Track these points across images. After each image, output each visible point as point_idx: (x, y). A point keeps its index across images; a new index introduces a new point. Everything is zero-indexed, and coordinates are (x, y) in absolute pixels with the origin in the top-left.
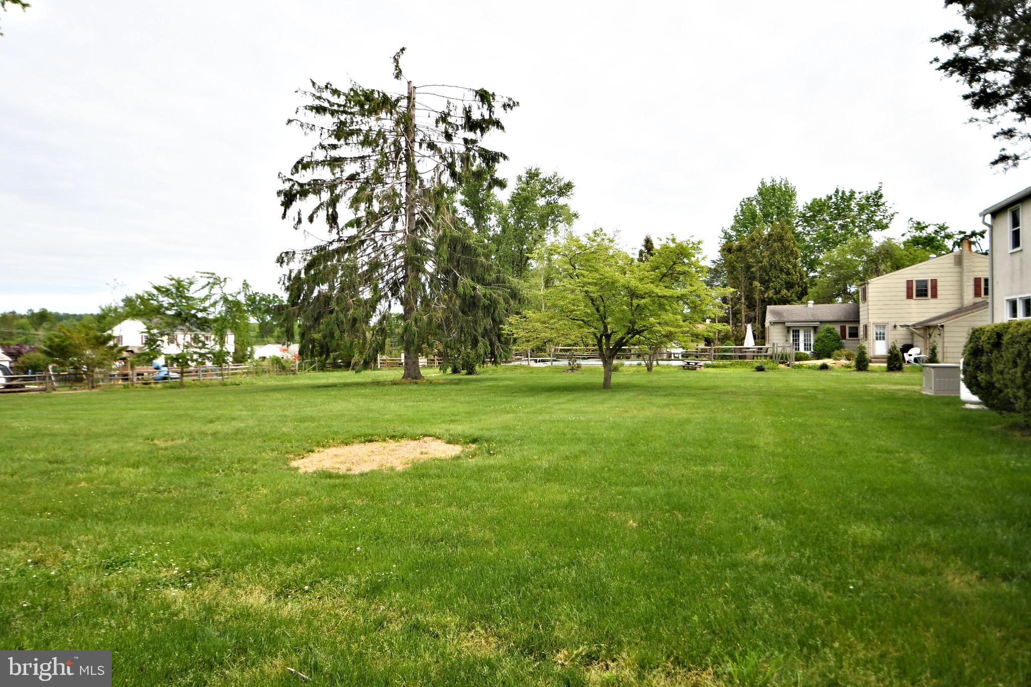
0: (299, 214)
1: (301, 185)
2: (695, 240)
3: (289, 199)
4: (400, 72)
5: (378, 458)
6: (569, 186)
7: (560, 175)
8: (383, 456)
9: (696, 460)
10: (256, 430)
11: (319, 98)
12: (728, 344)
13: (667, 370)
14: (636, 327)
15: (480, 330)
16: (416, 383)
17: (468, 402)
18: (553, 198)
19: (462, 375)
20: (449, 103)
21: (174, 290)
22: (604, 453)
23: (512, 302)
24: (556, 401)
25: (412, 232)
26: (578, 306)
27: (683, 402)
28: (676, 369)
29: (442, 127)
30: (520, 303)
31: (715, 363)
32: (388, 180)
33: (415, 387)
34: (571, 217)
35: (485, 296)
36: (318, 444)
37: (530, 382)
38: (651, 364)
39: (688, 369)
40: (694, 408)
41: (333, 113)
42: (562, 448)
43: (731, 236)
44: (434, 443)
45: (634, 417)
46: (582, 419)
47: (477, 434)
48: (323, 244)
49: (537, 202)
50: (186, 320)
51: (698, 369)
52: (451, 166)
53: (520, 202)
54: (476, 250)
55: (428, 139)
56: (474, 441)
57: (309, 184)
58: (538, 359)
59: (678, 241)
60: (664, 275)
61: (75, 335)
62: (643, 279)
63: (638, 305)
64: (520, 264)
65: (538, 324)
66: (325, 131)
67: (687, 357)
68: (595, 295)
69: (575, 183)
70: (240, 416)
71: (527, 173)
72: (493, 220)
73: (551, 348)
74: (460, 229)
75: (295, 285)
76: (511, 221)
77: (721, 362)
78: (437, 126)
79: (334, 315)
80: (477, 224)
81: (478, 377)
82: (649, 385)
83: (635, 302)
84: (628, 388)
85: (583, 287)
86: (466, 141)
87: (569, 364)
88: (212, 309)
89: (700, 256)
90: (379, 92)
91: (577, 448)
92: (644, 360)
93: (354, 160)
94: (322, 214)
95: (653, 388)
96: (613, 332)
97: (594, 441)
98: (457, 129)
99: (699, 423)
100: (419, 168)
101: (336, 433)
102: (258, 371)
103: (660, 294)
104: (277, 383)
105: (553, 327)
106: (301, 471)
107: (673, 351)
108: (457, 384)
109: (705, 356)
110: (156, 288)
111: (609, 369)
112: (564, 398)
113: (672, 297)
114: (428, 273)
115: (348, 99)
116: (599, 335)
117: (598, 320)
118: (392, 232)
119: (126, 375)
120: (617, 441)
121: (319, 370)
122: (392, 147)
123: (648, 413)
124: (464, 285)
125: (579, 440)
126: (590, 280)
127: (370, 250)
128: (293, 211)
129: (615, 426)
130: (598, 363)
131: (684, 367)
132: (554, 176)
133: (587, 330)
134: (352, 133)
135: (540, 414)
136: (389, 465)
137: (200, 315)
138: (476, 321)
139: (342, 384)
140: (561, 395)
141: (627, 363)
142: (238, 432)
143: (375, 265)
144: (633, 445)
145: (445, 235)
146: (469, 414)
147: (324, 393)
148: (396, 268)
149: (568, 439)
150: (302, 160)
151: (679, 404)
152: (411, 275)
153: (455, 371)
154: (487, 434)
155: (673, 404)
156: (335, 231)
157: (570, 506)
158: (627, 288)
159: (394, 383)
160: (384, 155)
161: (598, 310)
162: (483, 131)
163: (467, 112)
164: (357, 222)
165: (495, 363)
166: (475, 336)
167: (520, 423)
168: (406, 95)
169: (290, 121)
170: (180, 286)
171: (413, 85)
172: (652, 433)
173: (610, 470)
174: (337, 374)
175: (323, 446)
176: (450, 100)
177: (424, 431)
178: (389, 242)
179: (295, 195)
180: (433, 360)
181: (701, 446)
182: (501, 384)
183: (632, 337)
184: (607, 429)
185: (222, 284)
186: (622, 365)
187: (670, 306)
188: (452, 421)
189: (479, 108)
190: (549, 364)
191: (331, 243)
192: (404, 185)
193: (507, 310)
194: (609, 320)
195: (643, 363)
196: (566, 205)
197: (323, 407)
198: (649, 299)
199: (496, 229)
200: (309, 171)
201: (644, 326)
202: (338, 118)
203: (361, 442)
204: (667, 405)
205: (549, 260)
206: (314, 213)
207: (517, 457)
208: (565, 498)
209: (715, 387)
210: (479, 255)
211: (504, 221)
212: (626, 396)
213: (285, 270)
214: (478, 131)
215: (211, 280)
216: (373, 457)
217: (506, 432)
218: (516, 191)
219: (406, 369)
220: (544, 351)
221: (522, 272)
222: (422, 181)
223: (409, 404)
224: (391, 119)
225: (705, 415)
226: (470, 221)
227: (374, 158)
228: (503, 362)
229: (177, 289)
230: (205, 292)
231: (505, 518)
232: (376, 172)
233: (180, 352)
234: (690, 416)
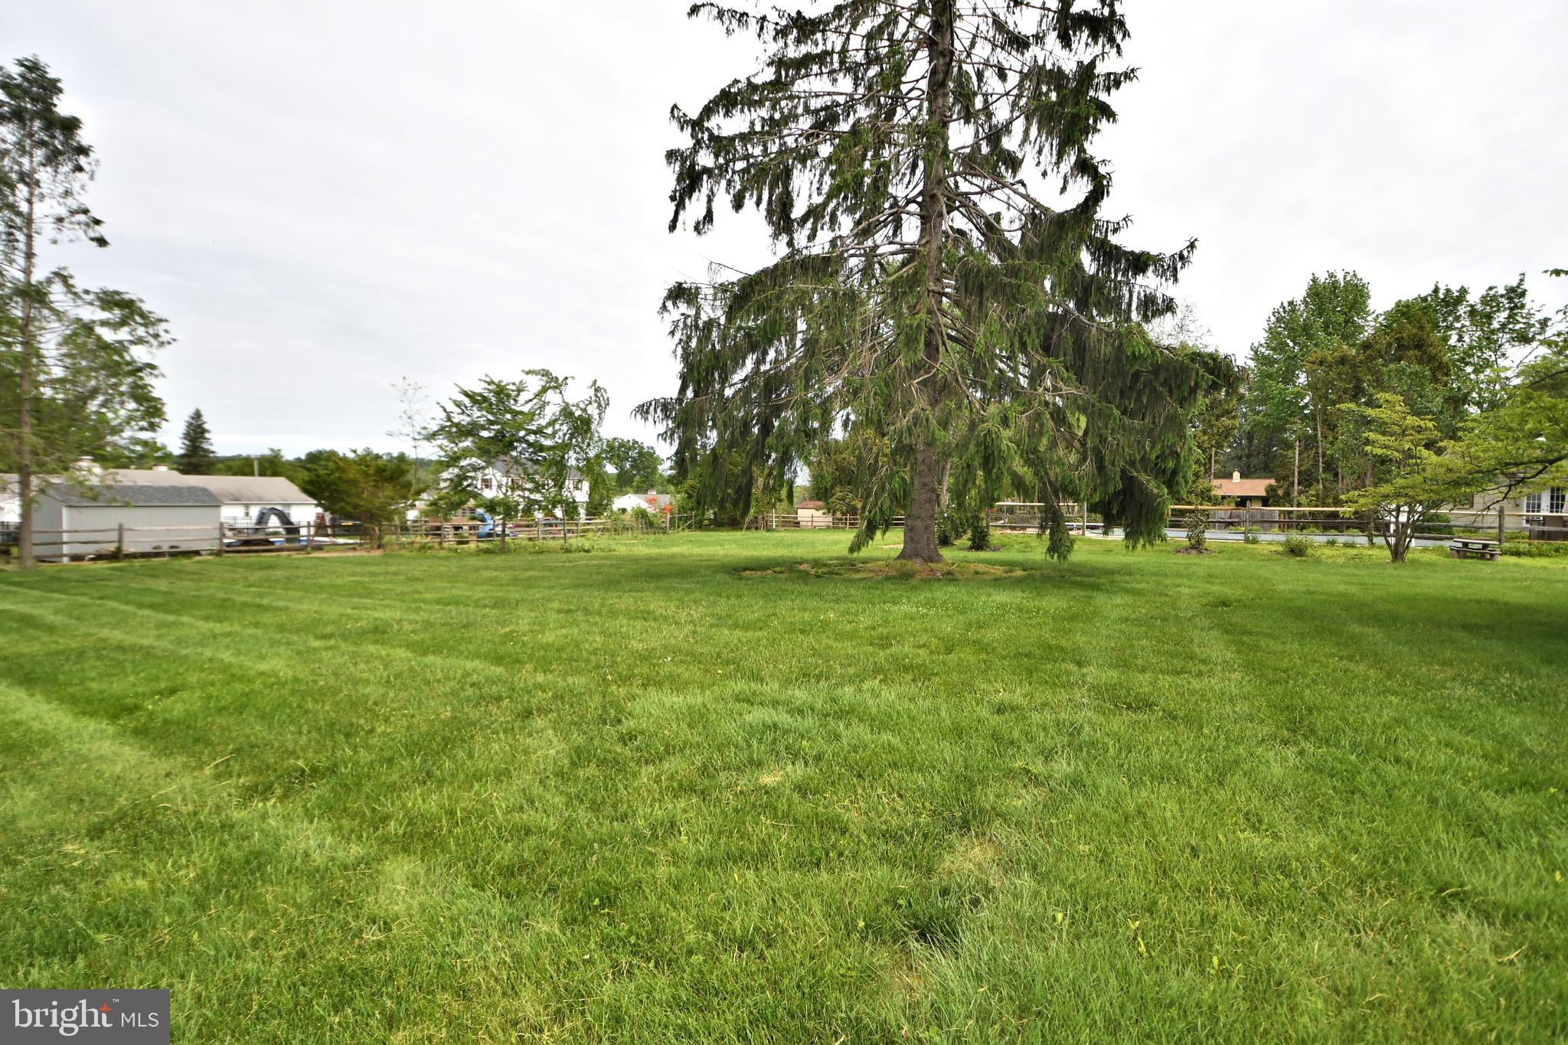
3: (686, 182)
21: (494, 400)
38: (1405, 544)
50: (511, 446)
87: (1189, 536)
102: (616, 528)
110: (466, 394)
137: (531, 439)
170: (502, 393)
229: (499, 397)
233: (501, 496)
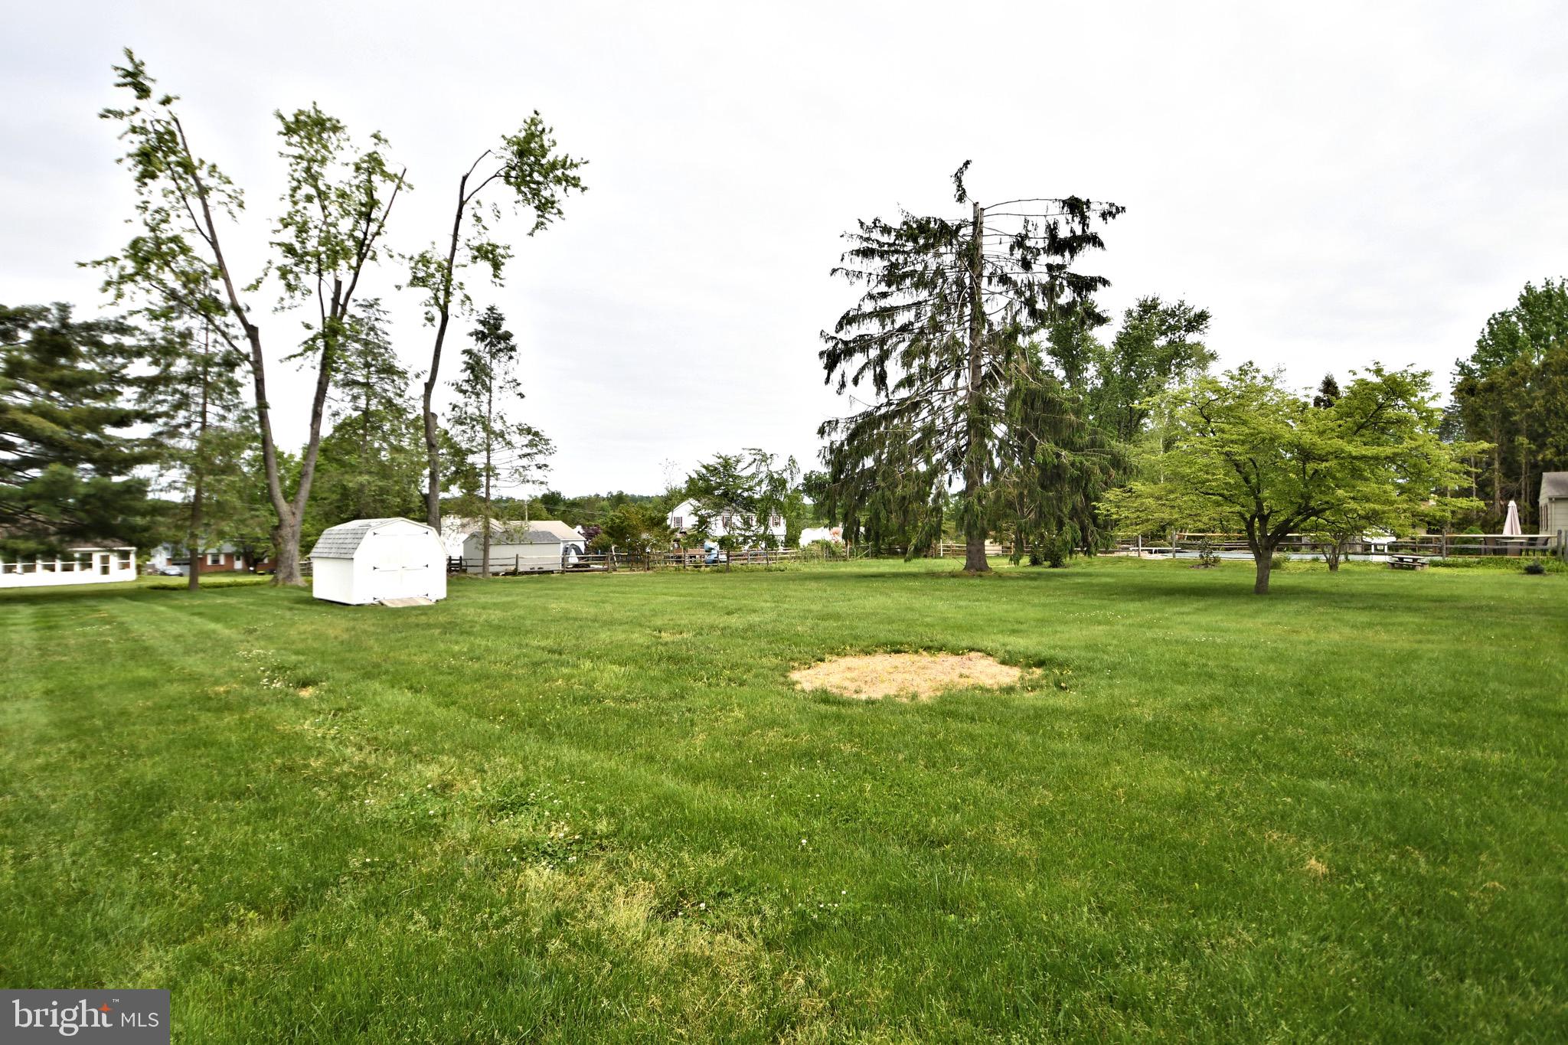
0: (843, 376)
1: (846, 343)
2: (1418, 369)
3: (832, 360)
4: (964, 192)
5: (899, 677)
6: (1202, 317)
7: (1188, 304)
8: (907, 676)
9: (1441, 734)
10: (770, 627)
11: (868, 239)
12: (1472, 532)
13: (1364, 568)
14: (1312, 504)
15: (1066, 511)
16: (981, 576)
17: (1044, 605)
18: (1177, 335)
19: (1045, 568)
20: (1027, 222)
21: (721, 469)
22: (1257, 704)
23: (1113, 472)
24: (1177, 610)
25: (976, 388)
26: (1214, 474)
27: (1399, 620)
28: (1379, 568)
29: (1018, 253)
30: (1125, 473)
31: (1449, 559)
32: (949, 328)
33: (977, 581)
34: (1205, 358)
35: (1073, 464)
36: (832, 651)
37: (1139, 580)
38: (1337, 559)
39: (1401, 567)
40: (1421, 632)
41: (882, 255)
42: (1181, 688)
43: (1471, 371)
44: (982, 661)
45: (1310, 642)
46: (1219, 641)
47: (1046, 653)
48: (869, 409)
49: (1156, 342)
50: (732, 500)
51: (1419, 568)
52: (1030, 303)
53: (1129, 345)
54: (1061, 404)
55: (999, 272)
56: (1040, 664)
57: (854, 341)
58: (1154, 549)
59: (1386, 372)
60: (1361, 427)
61: (633, 516)
62: (1324, 432)
63: (1316, 471)
64: (1129, 425)
65: (1150, 500)
66: (874, 277)
67: (1397, 550)
68: (1242, 458)
69: (1211, 312)
70: (762, 608)
71: (1140, 306)
72: (1091, 371)
73: (1174, 535)
74: (1041, 381)
75: (838, 458)
76: (1117, 370)
77: (1460, 560)
78: (1012, 254)
79: (880, 492)
80: (1069, 377)
81: (1066, 570)
82: (1334, 590)
83: (1311, 466)
84: (1298, 593)
85: (1222, 447)
86: (1050, 267)
87: (1201, 557)
88: (758, 488)
89: (1427, 395)
90: (935, 221)
91: (1207, 691)
92: (1324, 554)
93: (908, 307)
94: (869, 375)
95: (1341, 595)
96: (1271, 512)
97: (1237, 681)
98: (1038, 254)
99: (1437, 660)
100: (987, 309)
101: (856, 638)
102: (807, 556)
103: (1354, 454)
104: (823, 570)
105: (1173, 503)
106: (798, 687)
107: (1376, 540)
108: (1034, 579)
109: (1427, 549)
110: (704, 467)
111: (1265, 565)
112: (1191, 606)
113: (1376, 458)
114: (996, 437)
115: (899, 236)
116: (1248, 516)
117: (1247, 494)
118: (954, 390)
119: (680, 557)
120: (1280, 684)
121: (872, 557)
122: (954, 288)
123: (1335, 637)
124: (1044, 452)
125: (1211, 676)
126: (1234, 437)
127: (924, 414)
128: (836, 376)
129: (1276, 657)
130: (1248, 557)
131: (1393, 564)
132: (1180, 306)
133: (1228, 509)
134: (905, 276)
135: (1150, 628)
136: (912, 690)
137: (746, 494)
138: (1061, 498)
139: (889, 573)
140: (1186, 601)
141: (1294, 557)
142: (751, 627)
143: (929, 431)
144: (1311, 694)
145: (1018, 389)
146: (1042, 622)
147: (866, 584)
148: (957, 433)
149: (1191, 674)
150: (848, 313)
151: (1393, 624)
152: (974, 440)
153: (1035, 562)
154: (1061, 655)
155: (1381, 624)
156: (883, 393)
157: (1189, 805)
158: (1297, 447)
159: (953, 575)
160: (943, 297)
161: (1247, 480)
162: (1073, 253)
163: (1052, 230)
164: (908, 382)
165: (1088, 553)
166: (1059, 517)
167: (1115, 642)
168: (971, 219)
169: (834, 271)
170: (727, 464)
171: (980, 206)
172: (1347, 674)
173: (1266, 738)
174: (891, 561)
175: (838, 654)
176: (1028, 218)
177: (970, 644)
178: (948, 402)
179: (839, 356)
180: (1009, 548)
181: (1447, 704)
182: (1095, 581)
183: (1305, 520)
184: (1261, 662)
185: (769, 461)
186: (1287, 560)
187: (1372, 472)
188: (1014, 632)
189: (1068, 223)
190: (1170, 556)
191: (879, 408)
192: (968, 331)
193: (1106, 484)
194: (1266, 493)
195: (1323, 558)
196: (1198, 344)
197: (855, 602)
198: (1335, 462)
199: (1096, 382)
200: (855, 326)
201: (1327, 503)
202: (889, 260)
203: (886, 652)
204: (1370, 625)
205: (1171, 416)
206: (858, 374)
207: (1102, 697)
208: (1179, 786)
209: (1454, 599)
210: (1065, 412)
211: (1106, 372)
212: (1293, 607)
213: (826, 442)
214: (1067, 254)
215: (758, 457)
216: (895, 676)
217: (1091, 655)
218: (1123, 331)
219: (969, 559)
220: (1164, 538)
221: (1131, 435)
222: (991, 325)
223: (961, 603)
224: (951, 253)
225: (1444, 646)
226: (1060, 373)
227: (931, 302)
228: (1101, 552)
229: (725, 467)
230: (752, 469)
231: (1063, 814)
232: (932, 318)
234: (1416, 646)
